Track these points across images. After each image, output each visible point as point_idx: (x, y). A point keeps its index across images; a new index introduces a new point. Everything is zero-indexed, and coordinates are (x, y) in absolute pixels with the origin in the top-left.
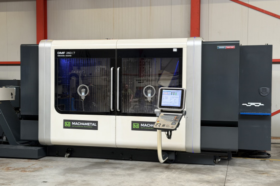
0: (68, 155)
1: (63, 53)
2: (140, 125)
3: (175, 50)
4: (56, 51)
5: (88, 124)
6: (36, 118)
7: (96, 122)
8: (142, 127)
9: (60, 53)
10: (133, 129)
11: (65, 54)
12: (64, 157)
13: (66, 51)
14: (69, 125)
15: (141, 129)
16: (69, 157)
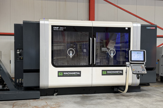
0: (56, 94)
1: (58, 28)
2: (107, 72)
3: (127, 29)
4: (53, 26)
5: (75, 73)
6: (38, 71)
7: (80, 72)
8: (108, 73)
9: (55, 28)
10: (103, 75)
11: (59, 29)
12: (53, 95)
13: (59, 26)
14: (61, 74)
15: (107, 74)
16: (57, 95)
